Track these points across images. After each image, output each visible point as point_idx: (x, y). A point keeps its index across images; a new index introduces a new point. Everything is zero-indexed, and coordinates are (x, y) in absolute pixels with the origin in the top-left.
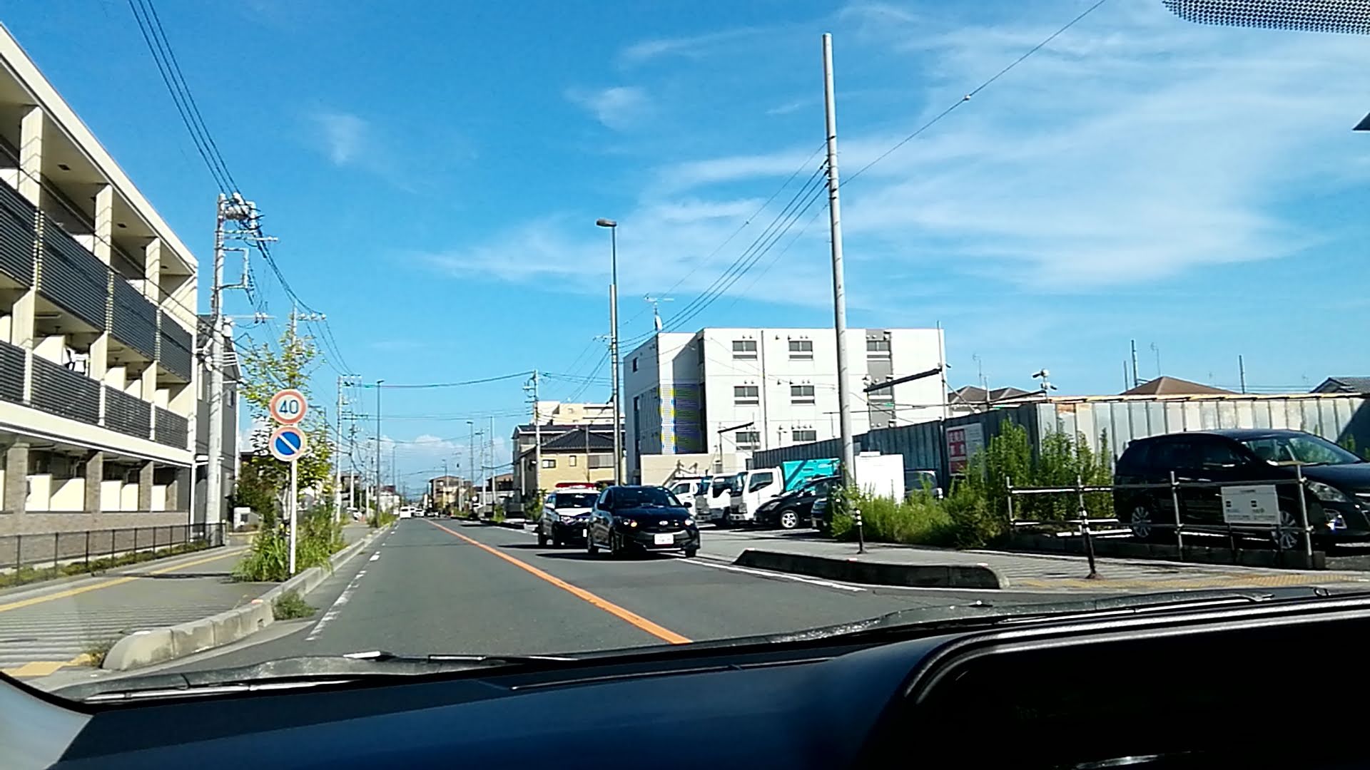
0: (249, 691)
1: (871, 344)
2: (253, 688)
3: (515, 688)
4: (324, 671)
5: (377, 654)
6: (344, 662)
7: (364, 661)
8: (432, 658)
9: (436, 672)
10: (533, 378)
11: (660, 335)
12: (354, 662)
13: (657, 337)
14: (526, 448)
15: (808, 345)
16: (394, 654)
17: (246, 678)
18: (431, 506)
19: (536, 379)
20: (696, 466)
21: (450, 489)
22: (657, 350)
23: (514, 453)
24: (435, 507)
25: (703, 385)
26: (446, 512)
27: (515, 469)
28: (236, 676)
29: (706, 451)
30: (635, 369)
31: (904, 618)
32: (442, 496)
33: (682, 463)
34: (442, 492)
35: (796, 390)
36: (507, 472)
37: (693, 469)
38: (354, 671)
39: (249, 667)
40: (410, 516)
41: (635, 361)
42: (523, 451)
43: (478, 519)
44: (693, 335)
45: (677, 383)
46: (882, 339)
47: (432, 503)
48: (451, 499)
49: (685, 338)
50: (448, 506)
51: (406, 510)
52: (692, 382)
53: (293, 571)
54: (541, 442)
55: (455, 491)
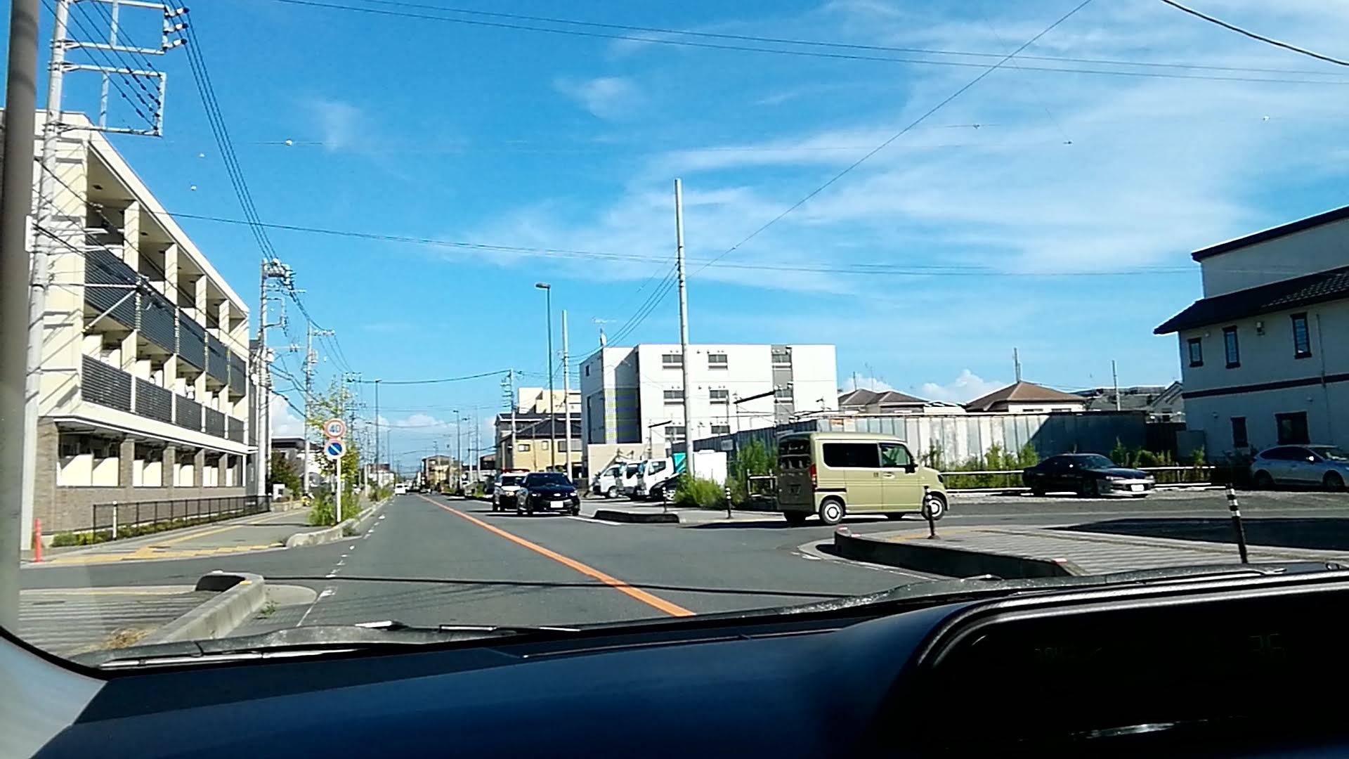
0: (262, 658)
1: (775, 356)
2: (266, 656)
3: (526, 656)
4: (335, 640)
5: (389, 623)
6: (358, 631)
7: (378, 631)
8: (443, 628)
9: (447, 641)
10: (509, 376)
11: (605, 350)
12: (365, 631)
13: (602, 350)
14: (506, 433)
15: (724, 358)
16: (405, 624)
17: (258, 646)
18: (423, 483)
19: (512, 377)
20: (632, 453)
21: (440, 468)
22: (602, 361)
23: (496, 437)
24: (428, 485)
25: (638, 389)
26: (438, 488)
27: (497, 454)
28: (249, 645)
29: (640, 442)
30: (588, 374)
31: (914, 591)
32: (434, 474)
33: (621, 450)
34: (434, 470)
35: (713, 393)
36: (490, 454)
37: (630, 456)
38: (365, 639)
39: (262, 635)
40: (404, 492)
41: (587, 368)
42: (504, 436)
43: (463, 495)
44: (630, 350)
45: (619, 387)
46: (784, 353)
47: (425, 480)
48: (443, 477)
49: (626, 352)
50: (439, 484)
51: (401, 487)
52: (628, 387)
53: (339, 520)
54: (518, 429)
55: (445, 470)
